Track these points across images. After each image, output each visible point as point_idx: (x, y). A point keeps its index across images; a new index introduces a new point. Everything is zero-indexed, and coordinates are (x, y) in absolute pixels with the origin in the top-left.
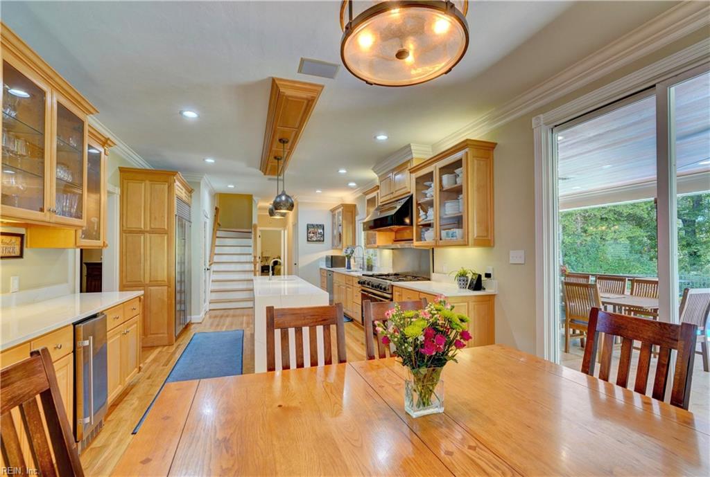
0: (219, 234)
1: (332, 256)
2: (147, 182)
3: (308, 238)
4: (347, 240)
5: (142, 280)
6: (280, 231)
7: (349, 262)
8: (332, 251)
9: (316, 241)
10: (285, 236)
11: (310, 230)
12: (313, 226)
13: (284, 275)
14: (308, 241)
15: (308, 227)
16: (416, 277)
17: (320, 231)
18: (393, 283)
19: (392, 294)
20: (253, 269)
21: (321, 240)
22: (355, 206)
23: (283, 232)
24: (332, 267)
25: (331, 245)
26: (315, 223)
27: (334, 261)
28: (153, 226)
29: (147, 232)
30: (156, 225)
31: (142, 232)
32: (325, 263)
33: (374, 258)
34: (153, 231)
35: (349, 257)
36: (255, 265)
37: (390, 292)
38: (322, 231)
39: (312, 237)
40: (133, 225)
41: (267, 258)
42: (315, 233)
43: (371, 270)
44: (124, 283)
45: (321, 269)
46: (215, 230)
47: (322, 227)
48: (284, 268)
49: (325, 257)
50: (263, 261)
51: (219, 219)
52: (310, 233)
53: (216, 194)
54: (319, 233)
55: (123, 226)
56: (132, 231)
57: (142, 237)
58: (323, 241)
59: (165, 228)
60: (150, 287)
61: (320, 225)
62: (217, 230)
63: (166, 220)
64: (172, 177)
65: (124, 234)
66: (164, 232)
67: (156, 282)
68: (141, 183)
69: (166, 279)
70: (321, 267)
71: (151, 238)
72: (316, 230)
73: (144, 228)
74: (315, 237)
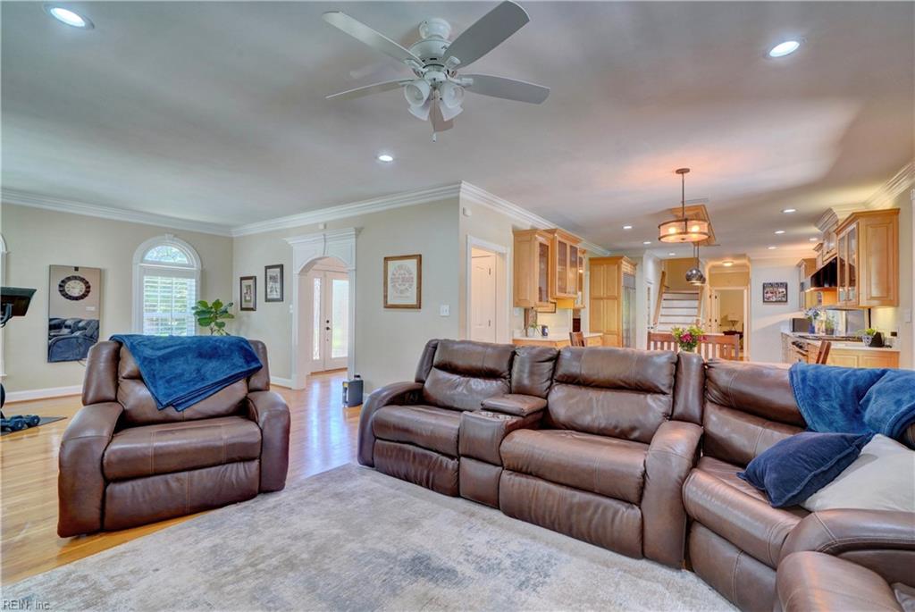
0: (665, 296)
1: (794, 320)
2: (605, 265)
3: (764, 299)
5: (602, 330)
6: (743, 291)
7: (811, 325)
8: (798, 313)
9: (776, 301)
11: (767, 289)
12: (771, 285)
14: (764, 301)
15: (764, 286)
17: (782, 290)
21: (784, 300)
23: (746, 291)
25: (796, 307)
26: (773, 281)
27: (797, 325)
28: (608, 295)
29: (604, 298)
30: (610, 294)
32: (786, 327)
34: (608, 298)
38: (784, 290)
39: (770, 297)
40: (596, 294)
42: (776, 292)
45: (782, 333)
46: (660, 294)
47: (784, 285)
49: (791, 319)
50: (726, 325)
51: (666, 284)
52: (767, 293)
53: (661, 261)
54: (780, 293)
55: (591, 295)
56: (596, 298)
57: (602, 302)
58: (786, 301)
59: (616, 295)
60: (606, 335)
61: (781, 283)
62: (664, 292)
63: (616, 289)
64: (621, 259)
65: (592, 300)
66: (615, 298)
67: (610, 332)
68: (601, 267)
69: (616, 330)
70: (782, 331)
71: (607, 302)
72: (775, 289)
73: (602, 296)
74: (774, 297)
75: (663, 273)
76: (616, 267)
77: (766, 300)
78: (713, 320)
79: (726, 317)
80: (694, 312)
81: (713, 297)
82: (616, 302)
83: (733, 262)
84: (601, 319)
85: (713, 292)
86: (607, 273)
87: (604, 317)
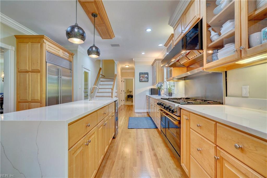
1: (151, 89)
2: (30, 43)
4: (159, 79)
5: (27, 99)
6: (133, 79)
8: (152, 86)
9: (144, 81)
10: (134, 81)
11: (141, 75)
12: (142, 73)
14: (140, 81)
15: (140, 74)
16: (205, 101)
18: (181, 106)
19: (180, 116)
20: (111, 95)
24: (151, 95)
25: (152, 84)
27: (152, 91)
28: (33, 68)
29: (29, 71)
30: (35, 68)
31: (27, 72)
32: (148, 93)
33: (173, 88)
35: (160, 89)
36: (112, 93)
37: (178, 115)
38: (147, 76)
39: (142, 79)
40: (23, 68)
42: (144, 77)
43: (171, 96)
44: (19, 100)
45: (147, 96)
47: (147, 74)
48: (134, 95)
49: (149, 89)
50: (128, 93)
51: (103, 73)
52: (141, 77)
54: (145, 77)
55: (18, 69)
56: (23, 71)
57: (27, 75)
58: (148, 81)
59: (39, 69)
60: (31, 103)
61: (146, 73)
62: (101, 78)
63: (39, 64)
64: (42, 39)
65: (19, 73)
66: (38, 71)
67: (34, 100)
68: (27, 45)
69: (39, 99)
70: (147, 95)
71: (31, 74)
72: (144, 75)
73: (28, 70)
74: (143, 79)
75: (100, 69)
76: (39, 45)
77: (141, 81)
78: (123, 91)
79: (128, 90)
80: (111, 87)
81: (123, 81)
82: (39, 74)
83: (129, 65)
84: (27, 89)
85: (123, 79)
86: (32, 50)
87: (29, 88)
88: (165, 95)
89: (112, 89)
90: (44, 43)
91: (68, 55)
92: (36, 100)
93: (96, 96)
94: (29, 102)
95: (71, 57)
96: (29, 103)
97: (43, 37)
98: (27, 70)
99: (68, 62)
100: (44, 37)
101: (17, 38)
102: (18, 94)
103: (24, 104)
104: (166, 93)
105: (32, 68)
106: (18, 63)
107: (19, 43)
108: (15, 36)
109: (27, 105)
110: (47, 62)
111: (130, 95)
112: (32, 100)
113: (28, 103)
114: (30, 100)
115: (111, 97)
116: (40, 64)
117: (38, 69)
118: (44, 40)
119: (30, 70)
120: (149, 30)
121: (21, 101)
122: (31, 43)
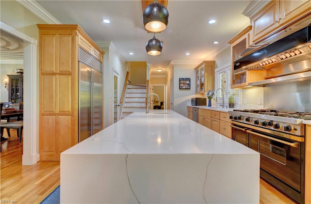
0: (128, 86)
1: (196, 98)
2: (57, 35)
3: (180, 87)
4: (207, 87)
5: (54, 110)
6: (164, 86)
7: (210, 101)
8: (195, 95)
9: (185, 89)
10: (166, 89)
11: (181, 82)
12: (183, 79)
13: (166, 109)
14: (180, 89)
15: (179, 79)
17: (188, 82)
21: (188, 88)
22: (214, 62)
23: (165, 86)
24: (196, 105)
25: (195, 91)
26: (184, 77)
27: (198, 102)
29: (57, 74)
30: (64, 69)
31: (54, 74)
32: (191, 103)
34: (62, 74)
35: (210, 98)
37: (297, 133)
38: (189, 82)
39: (182, 86)
40: (47, 69)
41: (157, 102)
42: (184, 83)
43: (233, 107)
44: (43, 112)
45: (188, 107)
47: (189, 80)
48: (165, 105)
49: (191, 99)
51: (129, 78)
52: (181, 84)
53: (127, 62)
54: (187, 84)
55: (41, 70)
56: (47, 73)
57: (54, 78)
58: (190, 89)
59: (70, 70)
60: (59, 116)
61: (188, 78)
62: (128, 84)
63: (70, 64)
64: (75, 30)
65: (42, 76)
66: (69, 74)
67: (64, 112)
68: (54, 37)
69: (70, 110)
70: (188, 105)
71: (60, 78)
72: (185, 82)
73: (55, 71)
74: (184, 86)
75: (128, 73)
76: (70, 38)
77: (180, 88)
78: (151, 101)
80: (145, 95)
81: (151, 89)
82: (70, 78)
83: (162, 69)
84: (53, 98)
85: (152, 86)
86: (60, 45)
87: (56, 95)
88: (221, 106)
89: (146, 98)
90: (76, 36)
91: (99, 53)
92: (66, 112)
93: (124, 107)
94: (57, 114)
95: (102, 57)
96: (57, 116)
97: (75, 27)
98: (53, 71)
99: (99, 63)
100: (78, 27)
101: (39, 29)
102: (41, 104)
103: (50, 117)
104: (222, 104)
105: (61, 69)
106: (41, 62)
107: (42, 35)
108: (37, 25)
109: (53, 118)
110: (79, 61)
111: (156, 106)
112: (60, 111)
113: (55, 116)
114: (58, 112)
115: (145, 108)
116: (72, 63)
117: (68, 70)
118: (77, 31)
119: (58, 72)
120: (212, 22)
121: (45, 113)
122: (59, 35)
